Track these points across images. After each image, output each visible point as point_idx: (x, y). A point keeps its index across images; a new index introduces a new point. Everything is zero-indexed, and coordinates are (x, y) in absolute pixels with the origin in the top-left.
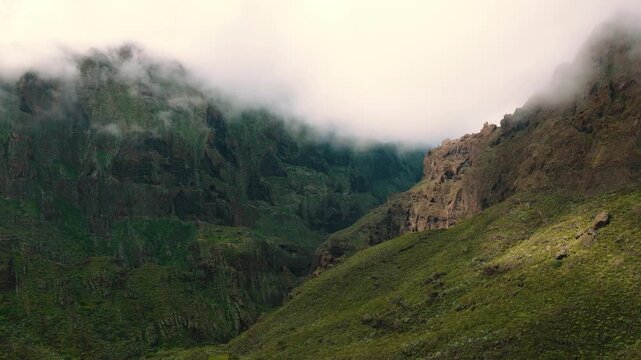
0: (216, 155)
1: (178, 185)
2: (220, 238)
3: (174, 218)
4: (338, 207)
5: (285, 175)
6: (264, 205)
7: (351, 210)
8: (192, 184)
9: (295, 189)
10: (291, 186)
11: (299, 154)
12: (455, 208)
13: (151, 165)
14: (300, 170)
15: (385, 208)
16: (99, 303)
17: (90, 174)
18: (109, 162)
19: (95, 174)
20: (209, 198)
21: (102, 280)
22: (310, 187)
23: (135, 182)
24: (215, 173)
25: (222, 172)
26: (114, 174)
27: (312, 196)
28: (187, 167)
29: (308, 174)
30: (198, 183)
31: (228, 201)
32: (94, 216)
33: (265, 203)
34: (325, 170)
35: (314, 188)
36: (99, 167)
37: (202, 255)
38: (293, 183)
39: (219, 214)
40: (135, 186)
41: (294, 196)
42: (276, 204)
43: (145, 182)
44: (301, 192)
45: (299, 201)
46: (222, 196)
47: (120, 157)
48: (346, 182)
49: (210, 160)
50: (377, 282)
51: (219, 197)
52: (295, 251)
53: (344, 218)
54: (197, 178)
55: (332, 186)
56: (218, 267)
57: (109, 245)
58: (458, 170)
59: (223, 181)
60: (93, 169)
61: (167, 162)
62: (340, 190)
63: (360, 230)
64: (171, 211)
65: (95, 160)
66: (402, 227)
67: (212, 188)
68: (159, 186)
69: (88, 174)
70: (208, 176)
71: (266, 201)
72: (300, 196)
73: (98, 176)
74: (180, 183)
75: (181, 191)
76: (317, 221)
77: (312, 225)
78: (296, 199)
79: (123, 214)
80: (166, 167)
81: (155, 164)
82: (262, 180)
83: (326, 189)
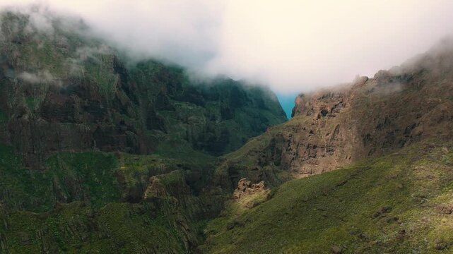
0: (123, 95)
1: (96, 122)
2: (138, 165)
3: (96, 150)
4: (214, 132)
5: (174, 109)
6: (159, 133)
7: (222, 133)
8: (107, 121)
9: (182, 120)
10: (178, 118)
11: (183, 92)
12: (333, 139)
13: (73, 107)
14: (184, 105)
15: (267, 137)
16: (80, 247)
17: (21, 117)
18: (37, 106)
19: (26, 117)
20: (120, 131)
21: (79, 225)
22: (192, 118)
23: (61, 122)
24: (124, 111)
25: (130, 110)
26: (43, 117)
27: (195, 124)
28: (102, 107)
29: (190, 108)
30: (111, 120)
31: (135, 133)
32: (29, 153)
33: (160, 132)
34: (202, 104)
35: (195, 118)
36: (28, 111)
37: (127, 181)
38: (180, 115)
39: (129, 143)
40: (62, 125)
41: (181, 125)
42: (169, 132)
43: (70, 121)
44: (186, 122)
45: (186, 129)
46: (130, 129)
47: (47, 102)
48: (217, 112)
49: (120, 101)
50: (324, 213)
51: (128, 130)
52: (189, 169)
53: (218, 140)
54: (110, 115)
55: (209, 116)
56: (161, 197)
57: (44, 176)
58: (332, 109)
59: (130, 117)
60: (23, 112)
61: (86, 104)
62: (214, 119)
63: (249, 154)
64: (93, 145)
65: (25, 105)
66: (284, 151)
67: (122, 123)
68: (82, 125)
69: (19, 117)
70: (118, 113)
71: (161, 130)
72: (186, 124)
73: (29, 118)
74: (97, 121)
75: (98, 127)
76: (199, 143)
77: (195, 147)
78: (183, 128)
79: (53, 149)
80: (85, 108)
81: (77, 106)
82: (157, 114)
83: (205, 119)
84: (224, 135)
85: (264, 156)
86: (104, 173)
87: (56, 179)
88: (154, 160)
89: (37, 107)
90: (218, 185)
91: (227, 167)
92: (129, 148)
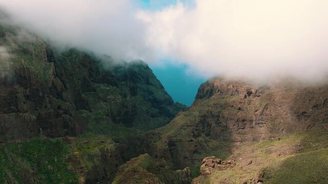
0: (59, 82)
1: (37, 110)
2: (89, 148)
4: (127, 107)
5: (95, 91)
7: (132, 108)
8: (46, 107)
9: (102, 99)
10: (99, 98)
11: (101, 76)
12: (261, 114)
13: (16, 97)
14: (102, 87)
20: (58, 116)
22: (110, 97)
24: (59, 96)
25: (64, 94)
27: (113, 102)
28: (41, 94)
29: (108, 88)
30: (49, 106)
31: (71, 115)
33: (86, 111)
34: (116, 85)
35: (113, 97)
37: (83, 165)
38: (101, 95)
39: (66, 126)
40: (6, 116)
41: (102, 104)
42: (93, 110)
43: (14, 111)
44: (105, 101)
45: (106, 107)
46: (66, 112)
49: (56, 87)
53: (130, 113)
55: (122, 94)
58: (257, 91)
59: (65, 101)
61: (28, 93)
62: (125, 96)
63: (182, 128)
66: (214, 125)
67: (59, 107)
68: (27, 114)
70: (55, 99)
71: (86, 109)
72: (105, 103)
74: (38, 108)
76: (118, 118)
77: (114, 121)
78: (104, 106)
80: (27, 97)
81: (20, 96)
82: (83, 96)
83: (120, 97)
84: (133, 109)
85: (197, 130)
86: (56, 160)
87: (10, 174)
88: (102, 142)
90: (162, 157)
91: (167, 141)
92: (66, 130)
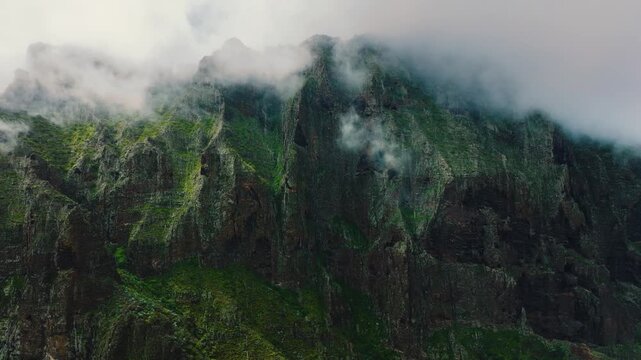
3: (526, 331)
17: (392, 245)
18: (422, 227)
19: (401, 248)
23: (459, 261)
26: (430, 249)
32: (402, 321)
36: (406, 237)
47: (439, 219)
51: (580, 283)
60: (396, 237)
64: (519, 316)
65: (401, 224)
69: (387, 244)
73: (408, 251)
75: (523, 275)
79: (442, 317)
89: (420, 228)
